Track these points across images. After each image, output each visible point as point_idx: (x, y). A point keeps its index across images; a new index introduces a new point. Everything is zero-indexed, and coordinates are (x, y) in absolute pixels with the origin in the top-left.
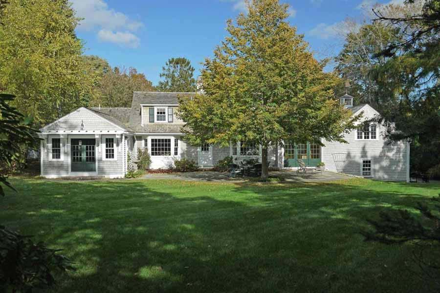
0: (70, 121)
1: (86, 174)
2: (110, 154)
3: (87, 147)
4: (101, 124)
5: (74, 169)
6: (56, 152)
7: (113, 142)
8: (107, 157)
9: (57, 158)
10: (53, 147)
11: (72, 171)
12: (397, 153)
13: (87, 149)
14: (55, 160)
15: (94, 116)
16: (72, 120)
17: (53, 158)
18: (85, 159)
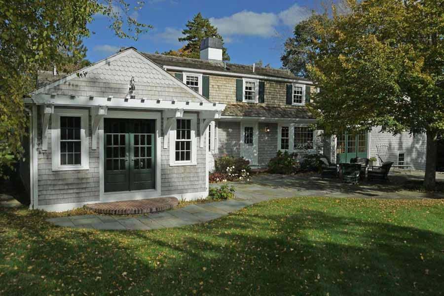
0: (102, 76)
1: (138, 196)
2: (183, 151)
3: (136, 138)
4: (167, 90)
5: (111, 186)
6: (70, 150)
7: (189, 127)
8: (177, 159)
9: (70, 163)
10: (63, 136)
11: (106, 191)
12: (422, 144)
13: (136, 143)
14: (68, 168)
15: (154, 71)
16: (108, 77)
17: (63, 162)
18: (133, 163)
